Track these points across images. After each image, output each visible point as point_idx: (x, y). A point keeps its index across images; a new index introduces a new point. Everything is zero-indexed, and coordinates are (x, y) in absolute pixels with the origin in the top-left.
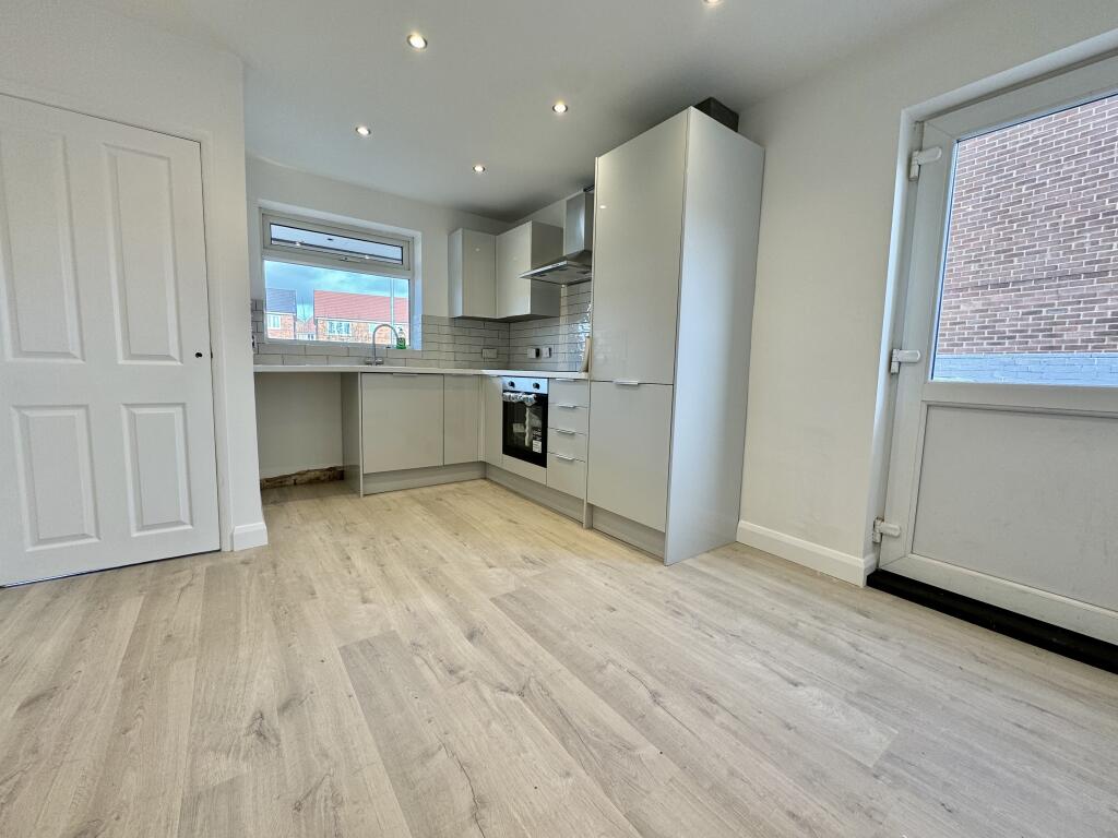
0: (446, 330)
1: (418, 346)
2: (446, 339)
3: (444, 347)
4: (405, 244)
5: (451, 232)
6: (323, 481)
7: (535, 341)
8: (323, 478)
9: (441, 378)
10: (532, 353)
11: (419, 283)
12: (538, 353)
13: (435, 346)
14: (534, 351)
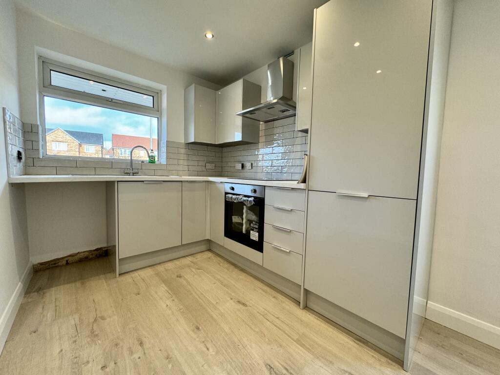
0: (183, 151)
1: (164, 161)
2: (182, 157)
3: (182, 162)
4: (156, 95)
5: (186, 88)
6: (91, 259)
7: (241, 159)
8: (91, 257)
9: (180, 184)
10: (239, 166)
11: (164, 119)
12: (243, 166)
13: (175, 162)
14: (241, 165)
